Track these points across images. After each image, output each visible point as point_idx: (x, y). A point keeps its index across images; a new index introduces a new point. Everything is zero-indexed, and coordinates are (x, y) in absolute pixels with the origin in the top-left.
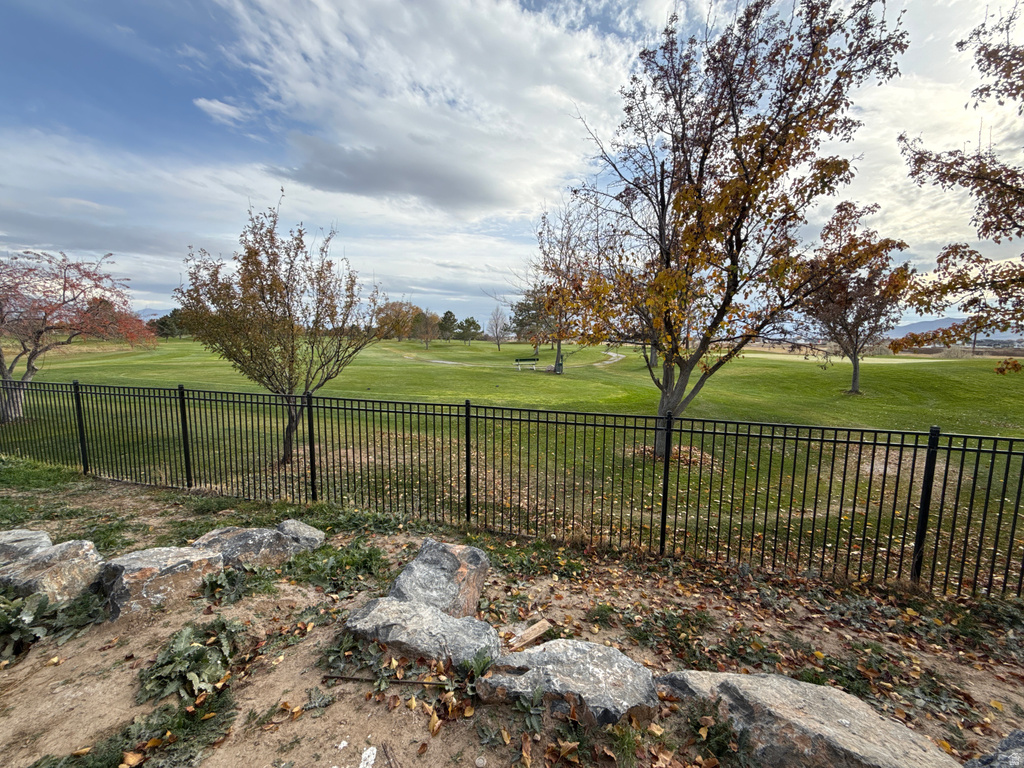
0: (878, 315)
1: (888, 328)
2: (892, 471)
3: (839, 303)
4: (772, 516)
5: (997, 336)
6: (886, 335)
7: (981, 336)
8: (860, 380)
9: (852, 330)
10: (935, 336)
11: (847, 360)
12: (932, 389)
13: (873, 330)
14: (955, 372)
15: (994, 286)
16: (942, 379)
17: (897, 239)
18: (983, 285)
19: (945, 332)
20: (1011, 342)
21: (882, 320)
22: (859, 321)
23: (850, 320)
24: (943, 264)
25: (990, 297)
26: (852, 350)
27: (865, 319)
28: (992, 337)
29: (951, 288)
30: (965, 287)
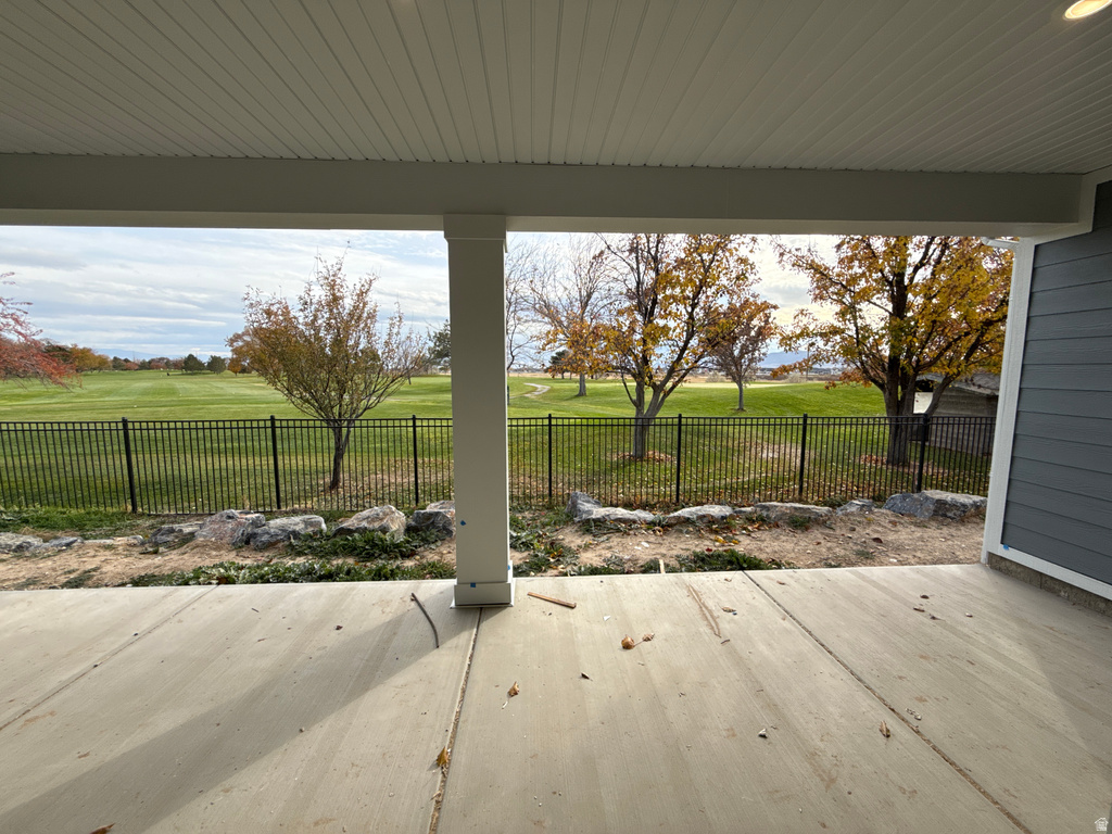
0: (754, 350)
1: (760, 360)
2: (776, 456)
3: (729, 340)
4: (723, 482)
5: (826, 366)
6: (761, 365)
7: (817, 366)
8: (744, 401)
9: (737, 362)
10: (795, 367)
11: (735, 386)
12: (788, 405)
13: (751, 360)
14: (800, 392)
15: (822, 335)
16: (793, 398)
17: (773, 302)
18: (816, 335)
19: (800, 364)
20: (829, 370)
21: (757, 353)
22: (742, 355)
23: (736, 353)
24: (797, 320)
25: (820, 342)
26: (738, 378)
27: (747, 353)
28: (823, 367)
29: (801, 335)
30: (808, 335)
